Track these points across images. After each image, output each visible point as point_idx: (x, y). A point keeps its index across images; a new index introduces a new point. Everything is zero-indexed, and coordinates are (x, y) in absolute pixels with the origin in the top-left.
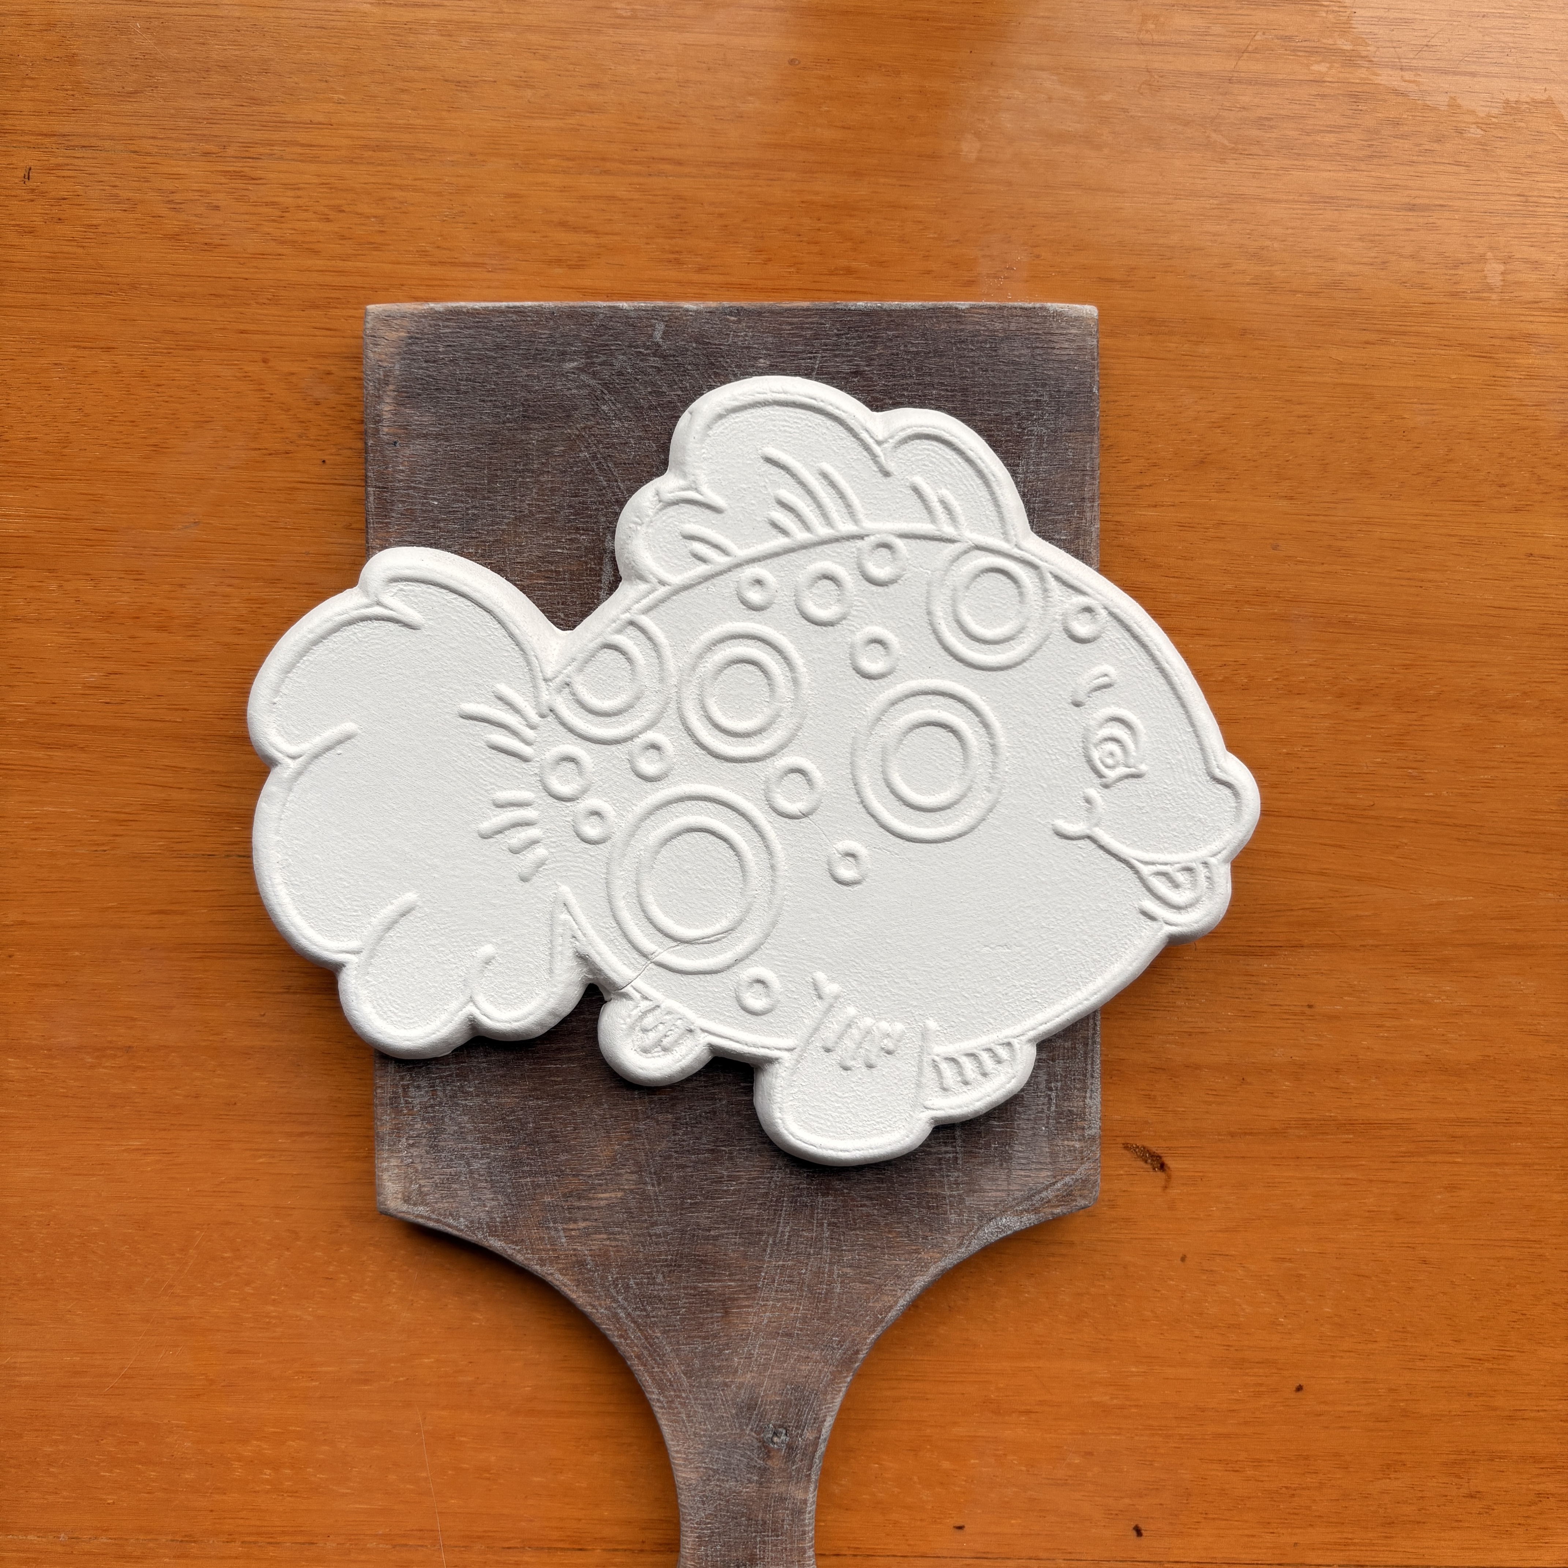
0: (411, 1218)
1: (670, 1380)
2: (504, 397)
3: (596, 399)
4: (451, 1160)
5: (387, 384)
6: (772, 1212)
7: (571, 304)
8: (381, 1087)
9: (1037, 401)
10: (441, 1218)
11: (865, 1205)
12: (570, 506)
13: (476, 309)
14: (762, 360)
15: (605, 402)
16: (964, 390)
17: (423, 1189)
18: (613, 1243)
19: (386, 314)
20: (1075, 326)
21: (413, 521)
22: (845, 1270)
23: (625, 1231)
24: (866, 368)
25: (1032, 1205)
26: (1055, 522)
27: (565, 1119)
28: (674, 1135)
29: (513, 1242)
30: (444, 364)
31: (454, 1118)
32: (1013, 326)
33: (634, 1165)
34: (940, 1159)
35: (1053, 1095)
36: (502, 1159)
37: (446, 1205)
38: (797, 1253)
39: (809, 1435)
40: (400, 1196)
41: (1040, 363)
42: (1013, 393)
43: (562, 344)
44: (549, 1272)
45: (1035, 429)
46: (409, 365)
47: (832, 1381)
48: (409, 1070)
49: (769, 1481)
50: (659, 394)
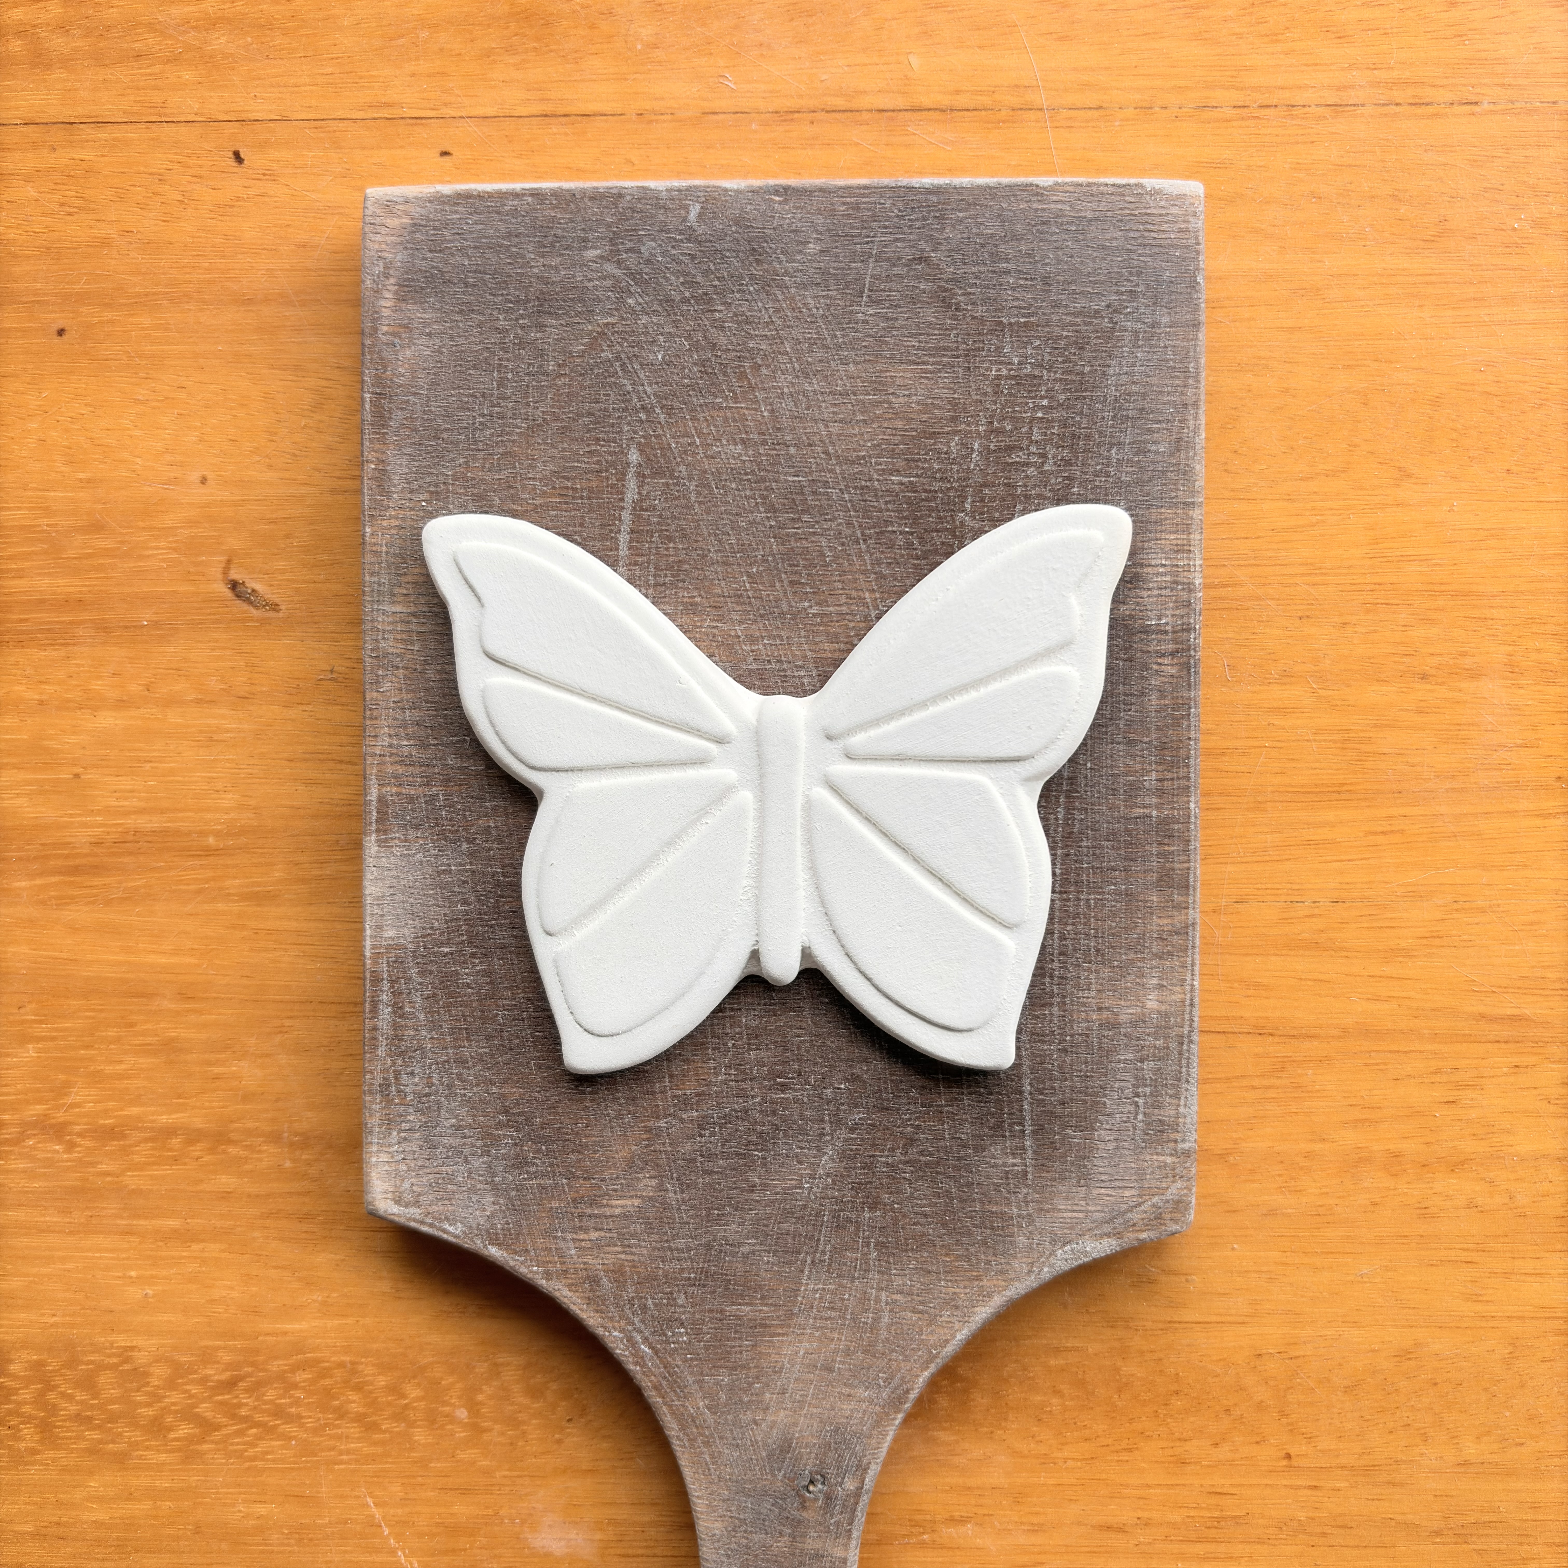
0: (402, 1220)
1: (691, 1415)
2: (516, 290)
3: (621, 291)
5: (388, 278)
6: (810, 1228)
7: (595, 184)
8: (371, 1072)
9: (1131, 291)
10: (436, 1223)
11: (918, 1224)
12: (590, 414)
13: (488, 193)
14: (811, 245)
15: (631, 294)
16: (1046, 279)
17: (414, 1189)
18: (629, 1258)
19: (388, 198)
20: (1176, 205)
21: (412, 431)
22: (895, 1297)
23: (643, 1244)
24: (932, 254)
25: (1115, 1228)
26: (1151, 431)
27: (576, 1115)
28: (701, 1135)
29: (515, 1252)
30: (451, 254)
31: (452, 1110)
32: (1103, 206)
33: (653, 1168)
34: (1007, 1172)
36: (504, 1157)
37: (441, 1208)
38: (840, 1276)
39: (850, 1485)
40: (390, 1196)
41: (1135, 248)
42: (1103, 282)
43: (584, 230)
44: (556, 1288)
45: (1129, 324)
46: (412, 256)
47: (877, 1424)
48: (402, 1054)
49: (804, 1535)
50: (693, 284)
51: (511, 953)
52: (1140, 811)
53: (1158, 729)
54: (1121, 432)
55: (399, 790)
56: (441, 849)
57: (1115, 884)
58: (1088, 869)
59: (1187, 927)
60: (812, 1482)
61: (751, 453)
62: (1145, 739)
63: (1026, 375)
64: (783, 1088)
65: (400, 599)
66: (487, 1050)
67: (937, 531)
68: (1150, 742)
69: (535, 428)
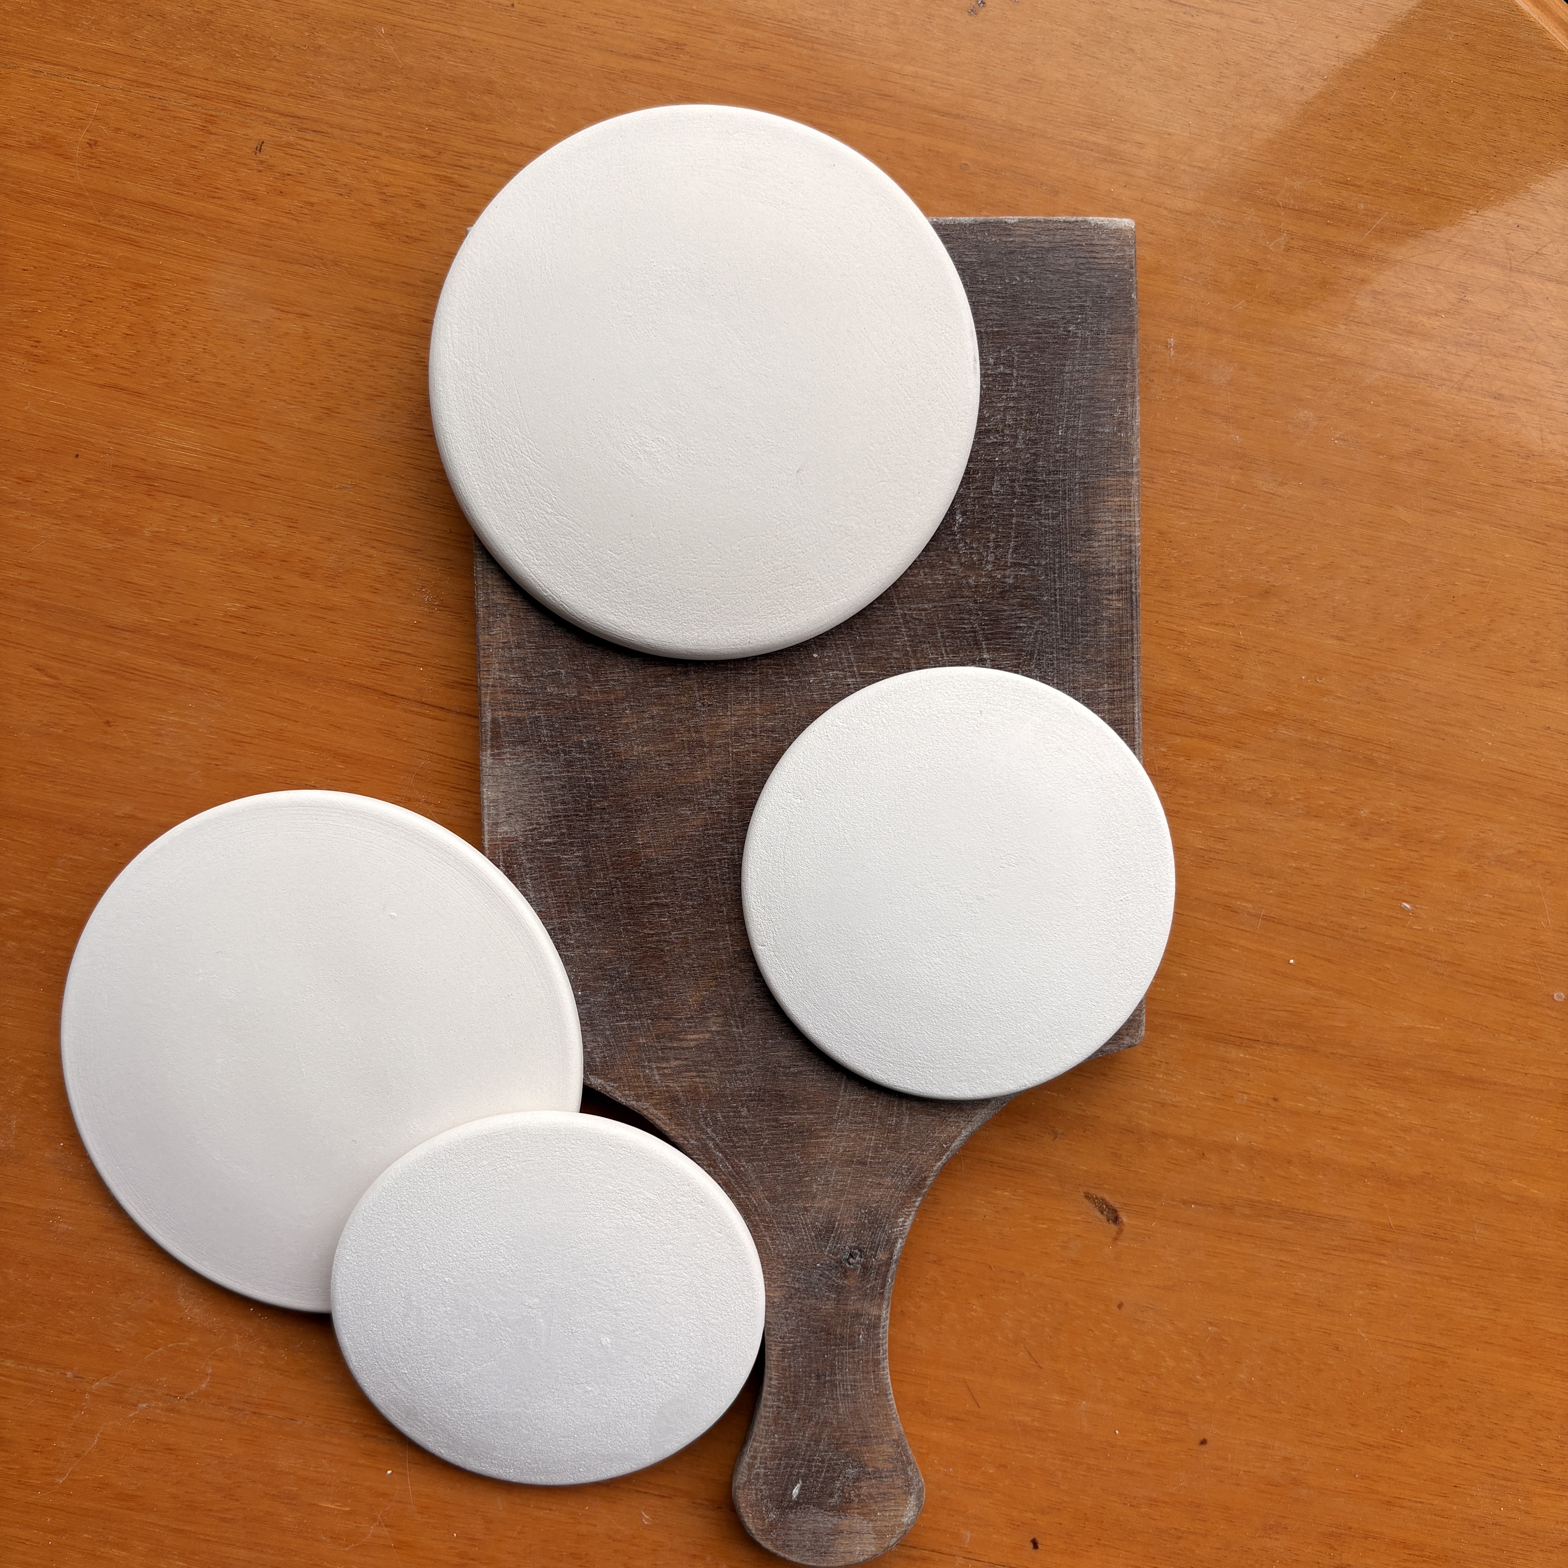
1: (754, 1206)
9: (1081, 306)
16: (1014, 297)
20: (1114, 237)
23: (713, 1069)
26: (1098, 416)
27: (657, 968)
29: (612, 1080)
32: (1058, 238)
33: (720, 1009)
39: (882, 1256)
41: (1083, 271)
42: (1058, 299)
44: (644, 1107)
45: (1080, 331)
47: (903, 1205)
49: (847, 1298)
51: (602, 841)
53: (1109, 650)
54: (1075, 417)
55: (508, 713)
56: (544, 760)
60: (851, 1255)
62: (1099, 659)
63: (1000, 373)
66: (584, 919)
68: (1103, 661)
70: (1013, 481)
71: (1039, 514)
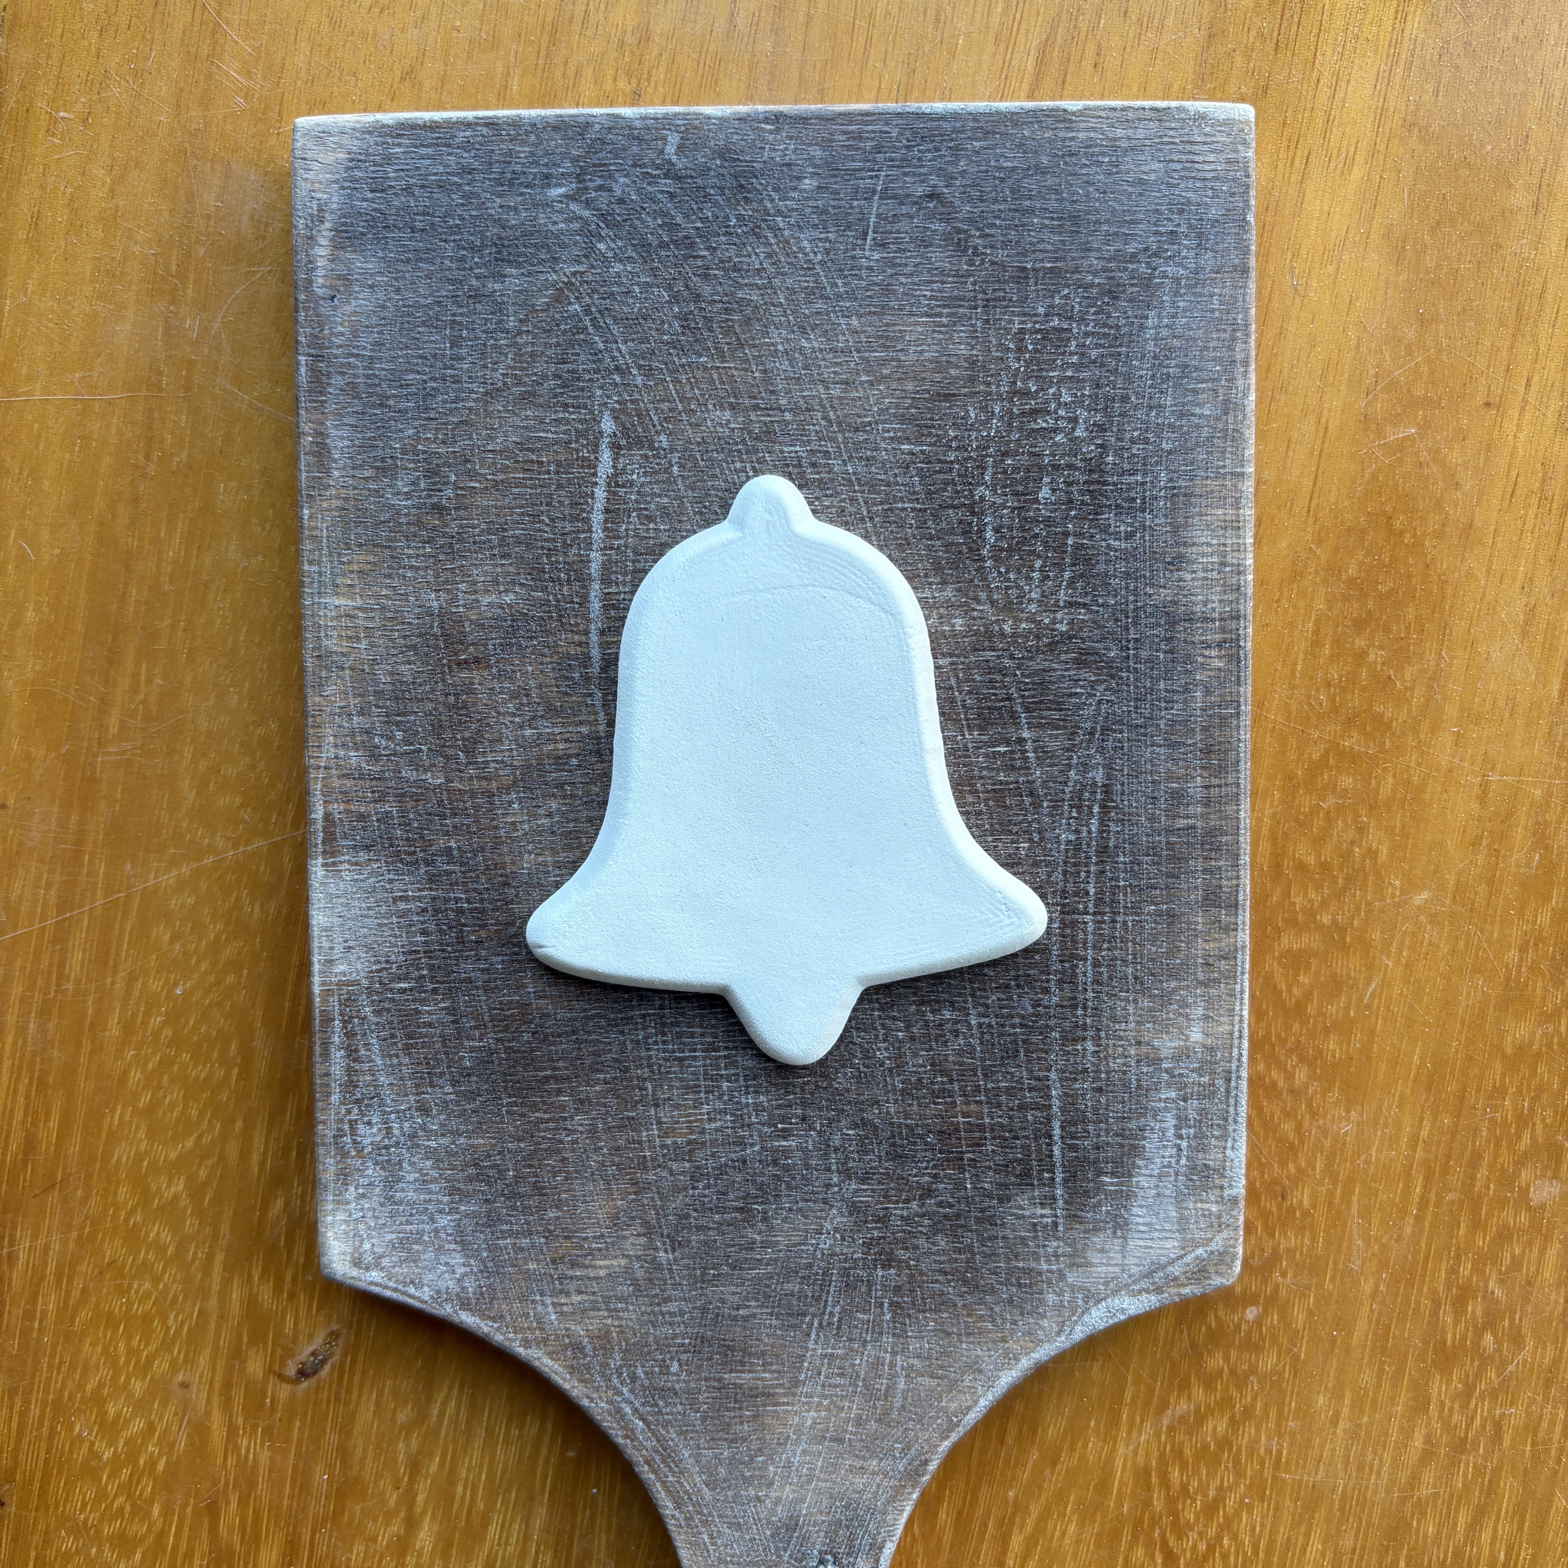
0: (362, 1285)
1: (686, 1492)
2: (470, 234)
3: (590, 234)
4: (411, 1215)
5: (322, 222)
6: (817, 1288)
7: (558, 111)
8: (323, 1122)
9: (1172, 232)
10: (400, 1287)
11: (937, 1281)
12: (556, 376)
13: (436, 122)
14: (807, 181)
15: (601, 239)
16: (1075, 218)
17: (376, 1250)
18: (616, 1323)
19: (320, 129)
20: (1223, 132)
21: (354, 398)
22: (911, 1361)
23: (631, 1307)
24: (945, 190)
25: (1154, 1284)
26: (1195, 392)
27: (554, 1167)
28: (694, 1188)
29: (489, 1318)
30: (395, 194)
31: (415, 1163)
32: (1140, 134)
33: (641, 1225)
34: (1035, 1225)
35: (1184, 1144)
36: (475, 1215)
37: (406, 1270)
38: (850, 1340)
40: (348, 1258)
41: (1176, 181)
42: (1140, 221)
43: (546, 165)
44: (536, 1356)
45: (1169, 269)
46: (350, 196)
47: (893, 1499)
48: (357, 1102)
50: (672, 227)
51: (477, 988)
52: (1182, 823)
53: (1205, 729)
54: (1162, 393)
55: (347, 807)
56: (397, 872)
57: (1156, 904)
58: (1125, 887)
59: (1236, 950)
60: (822, 1561)
61: (741, 419)
62: (1190, 742)
63: (1054, 329)
64: (785, 1134)
65: (344, 590)
66: (452, 1097)
67: (955, 507)
68: (1195, 744)
69: (494, 393)
70: (1069, 484)
71: (1105, 530)
